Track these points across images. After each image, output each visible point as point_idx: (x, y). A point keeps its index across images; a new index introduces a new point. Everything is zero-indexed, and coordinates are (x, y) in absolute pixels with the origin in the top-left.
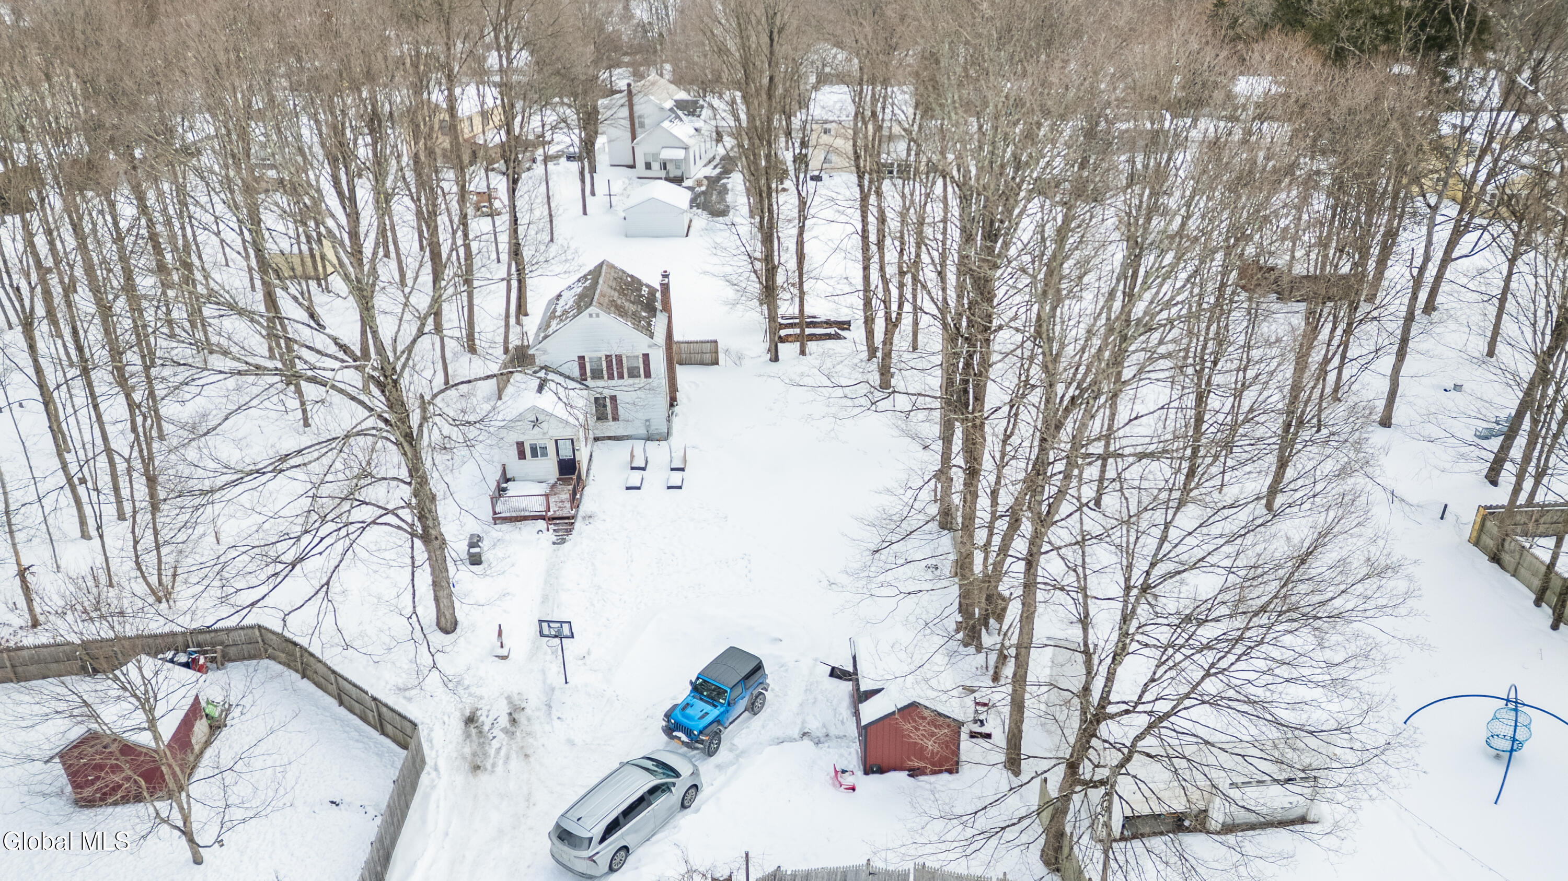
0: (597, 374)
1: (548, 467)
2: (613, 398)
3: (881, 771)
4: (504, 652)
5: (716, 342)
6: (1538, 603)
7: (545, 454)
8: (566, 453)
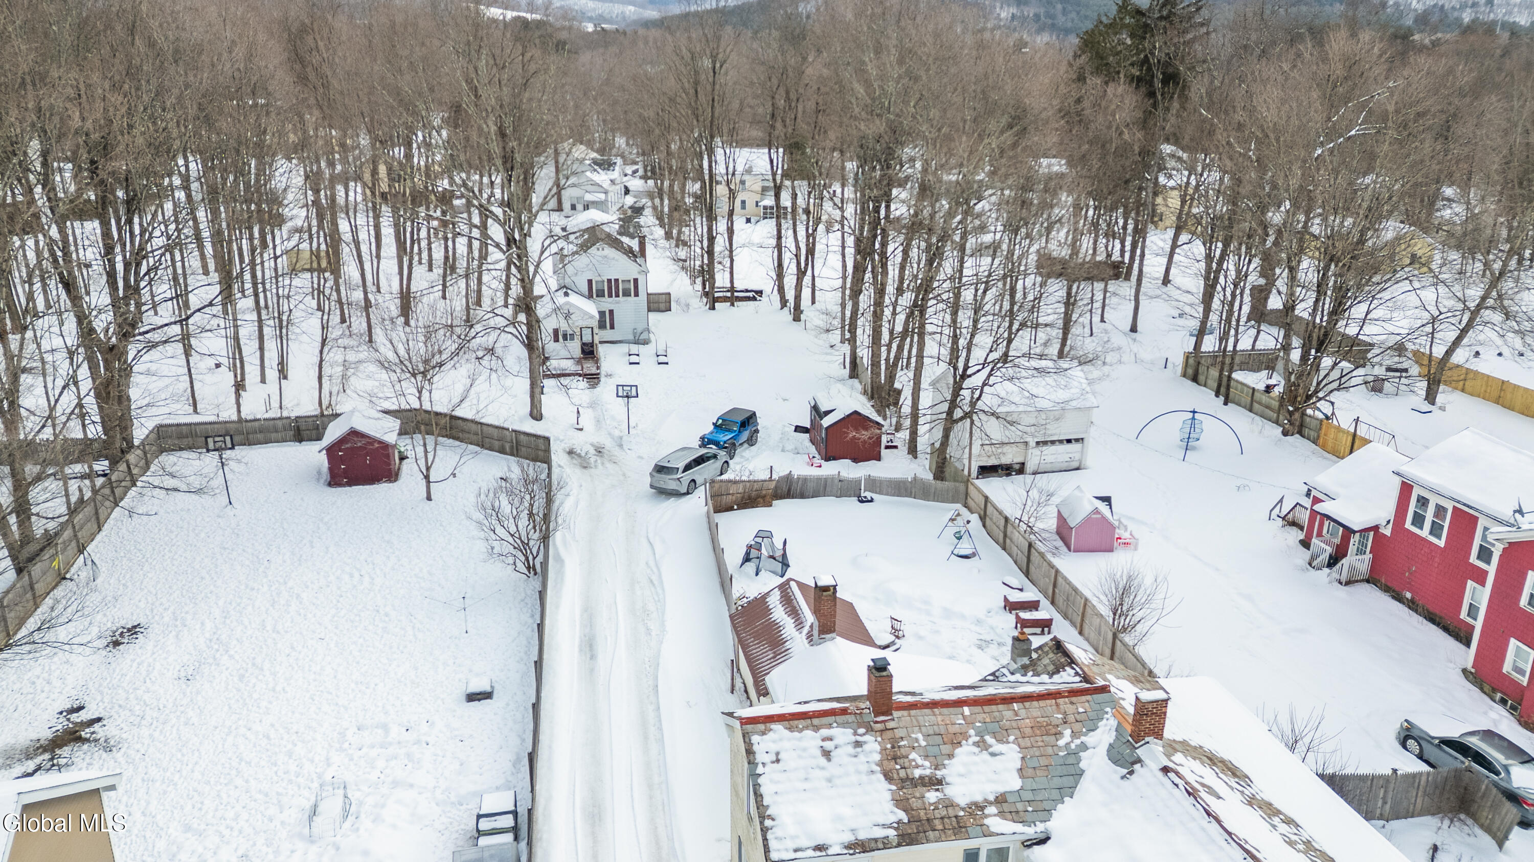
0: (600, 294)
1: (575, 347)
2: (611, 312)
3: (835, 459)
4: (580, 426)
5: (669, 294)
6: (1217, 395)
7: (572, 339)
8: (587, 338)
